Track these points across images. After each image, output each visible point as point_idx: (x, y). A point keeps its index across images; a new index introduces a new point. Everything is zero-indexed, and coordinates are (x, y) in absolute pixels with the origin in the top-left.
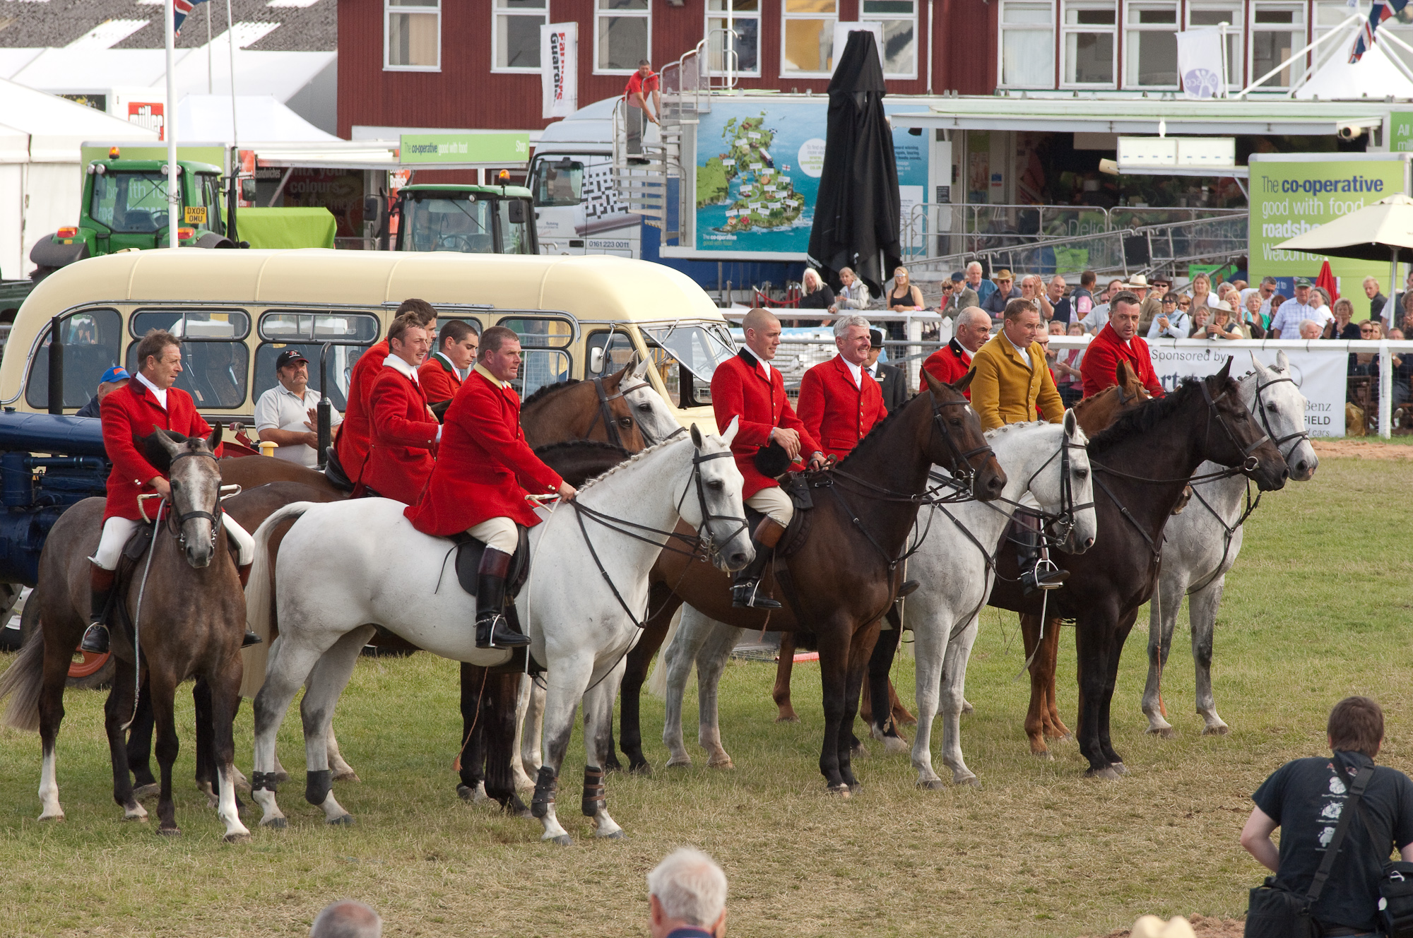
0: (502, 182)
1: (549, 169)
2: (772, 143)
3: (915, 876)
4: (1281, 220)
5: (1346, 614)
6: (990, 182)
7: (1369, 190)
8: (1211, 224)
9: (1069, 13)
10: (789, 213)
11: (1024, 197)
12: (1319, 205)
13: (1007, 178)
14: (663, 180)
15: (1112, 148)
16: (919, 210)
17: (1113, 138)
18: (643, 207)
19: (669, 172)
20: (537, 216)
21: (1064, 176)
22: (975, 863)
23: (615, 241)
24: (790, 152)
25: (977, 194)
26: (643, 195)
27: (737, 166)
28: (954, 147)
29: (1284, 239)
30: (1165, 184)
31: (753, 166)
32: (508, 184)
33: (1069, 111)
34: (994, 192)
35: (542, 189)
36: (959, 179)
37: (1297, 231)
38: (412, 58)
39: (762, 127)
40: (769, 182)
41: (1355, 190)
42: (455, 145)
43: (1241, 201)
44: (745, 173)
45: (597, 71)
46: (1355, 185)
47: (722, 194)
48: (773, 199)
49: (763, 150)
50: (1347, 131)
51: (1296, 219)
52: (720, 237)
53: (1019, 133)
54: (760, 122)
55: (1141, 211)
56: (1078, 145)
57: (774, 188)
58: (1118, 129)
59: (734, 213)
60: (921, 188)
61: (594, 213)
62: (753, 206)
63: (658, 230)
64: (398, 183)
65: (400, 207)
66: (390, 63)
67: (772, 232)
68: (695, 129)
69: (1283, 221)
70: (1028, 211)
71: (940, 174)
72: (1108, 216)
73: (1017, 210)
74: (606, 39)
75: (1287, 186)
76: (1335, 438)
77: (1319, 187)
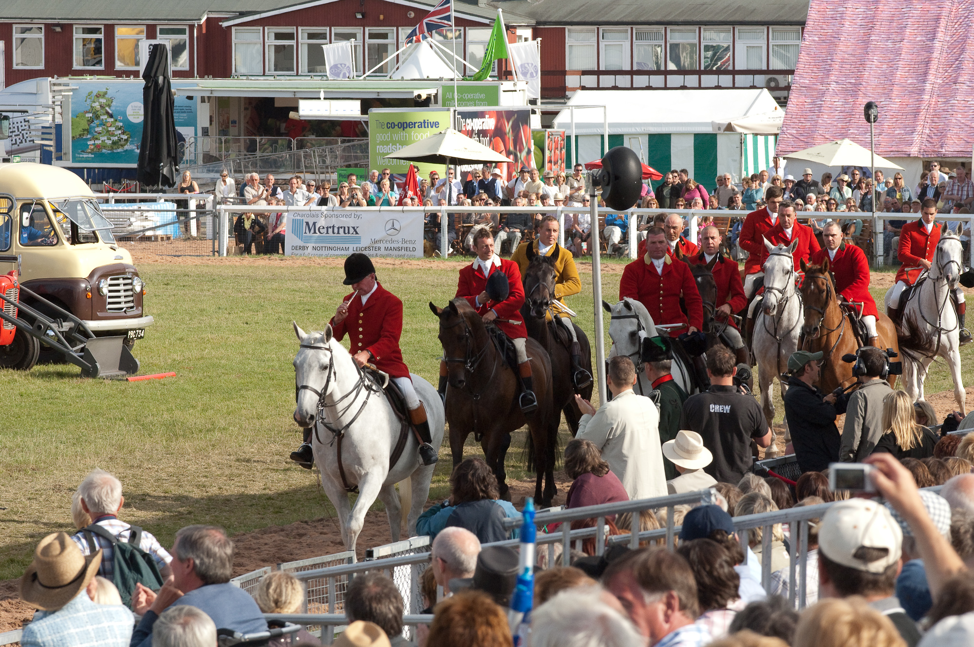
2: (112, 104)
3: (207, 492)
4: (387, 143)
6: (230, 124)
7: (432, 127)
8: (349, 146)
9: (270, 34)
10: (122, 142)
11: (249, 133)
12: (406, 135)
13: (239, 123)
14: (53, 126)
15: (296, 106)
16: (193, 139)
17: (296, 100)
18: (43, 139)
19: (56, 121)
21: (270, 121)
22: (239, 484)
23: (28, 158)
24: (122, 109)
25: (224, 131)
26: (43, 133)
27: (94, 117)
28: (211, 106)
29: (388, 154)
30: (324, 125)
31: (102, 117)
33: (272, 86)
34: (233, 130)
36: (214, 123)
37: (395, 149)
39: (107, 96)
40: (111, 126)
41: (425, 127)
43: (365, 134)
44: (98, 121)
45: (15, 67)
46: (424, 124)
47: (86, 132)
48: (113, 135)
49: (107, 108)
50: (419, 96)
51: (394, 143)
52: (85, 156)
53: (246, 98)
54: (106, 93)
55: (311, 140)
56: (277, 105)
57: (114, 129)
58: (298, 96)
59: (92, 142)
60: (193, 128)
61: (16, 143)
62: (103, 138)
63: (51, 152)
67: (113, 152)
68: (70, 97)
69: (387, 144)
70: (251, 140)
71: (203, 120)
72: (294, 142)
73: (245, 140)
74: (19, 50)
75: (389, 125)
76: (419, 259)
77: (405, 126)
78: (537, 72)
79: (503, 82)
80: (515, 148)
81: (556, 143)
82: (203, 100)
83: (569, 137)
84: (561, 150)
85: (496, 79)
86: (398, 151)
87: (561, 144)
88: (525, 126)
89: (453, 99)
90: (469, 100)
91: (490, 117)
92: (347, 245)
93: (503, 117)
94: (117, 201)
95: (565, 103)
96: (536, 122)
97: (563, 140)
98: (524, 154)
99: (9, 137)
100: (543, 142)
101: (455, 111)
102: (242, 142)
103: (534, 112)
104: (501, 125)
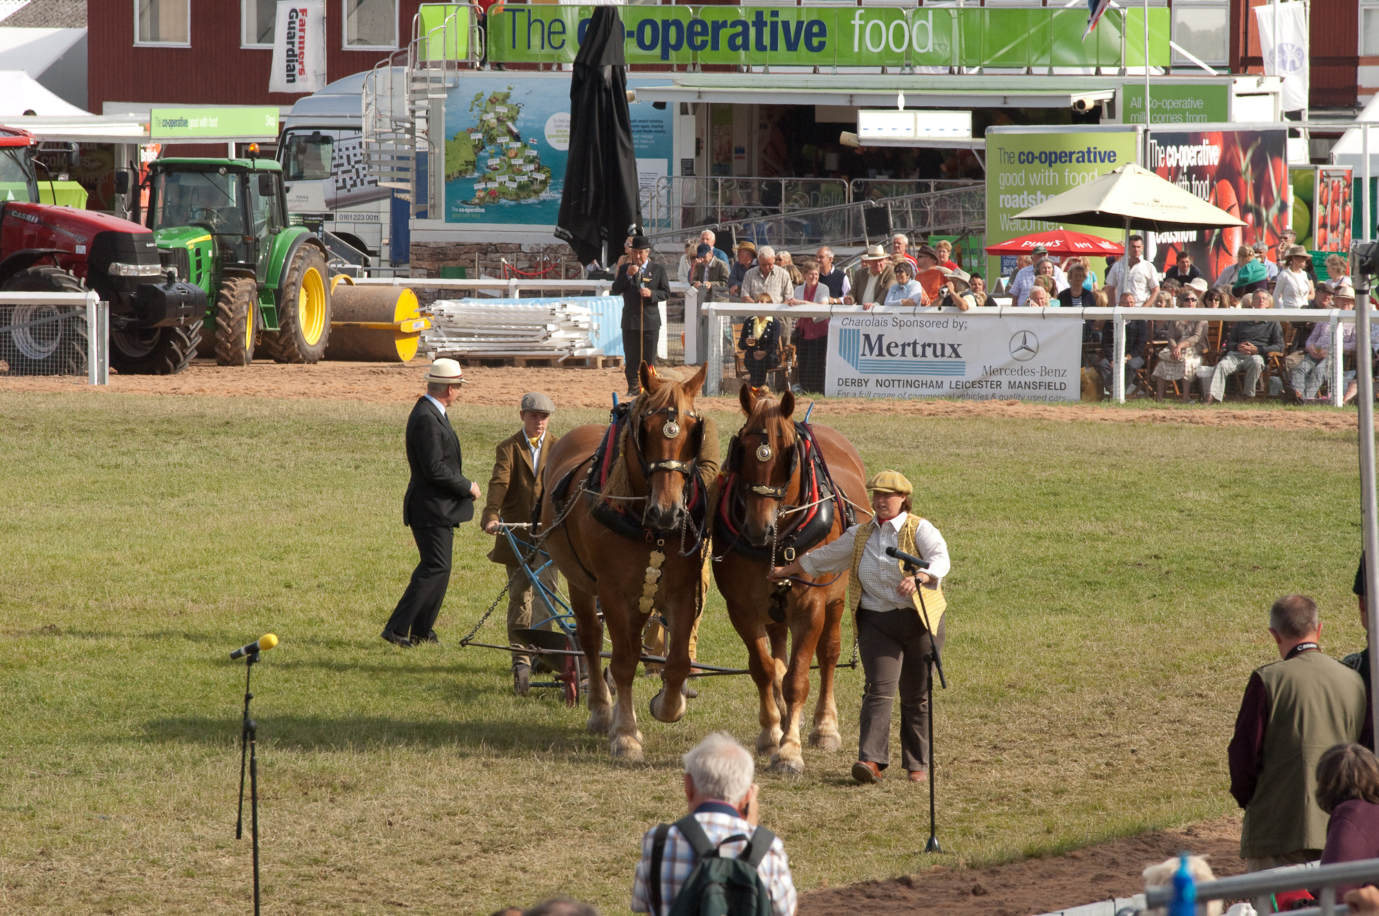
0: (252, 156)
1: (299, 143)
2: (518, 117)
4: (1018, 191)
5: (1081, 573)
6: (734, 155)
7: (1103, 161)
8: (949, 196)
10: (536, 186)
11: (767, 170)
12: (1054, 176)
13: (750, 152)
14: (412, 155)
15: (853, 121)
16: (664, 181)
17: (853, 111)
18: (393, 180)
19: (417, 145)
20: (288, 189)
21: (805, 149)
23: (365, 214)
24: (537, 126)
25: (721, 166)
26: (392, 169)
27: (485, 140)
28: (698, 122)
29: (1021, 210)
30: (904, 156)
31: (500, 140)
32: (258, 158)
33: (810, 84)
34: (738, 165)
35: (292, 163)
36: (703, 152)
37: (1033, 202)
38: (162, 35)
39: (509, 101)
40: (516, 155)
41: (1089, 161)
42: (206, 119)
43: (978, 173)
44: (492, 147)
45: (346, 47)
46: (1089, 156)
47: (470, 167)
48: (520, 172)
49: (510, 124)
50: (1081, 104)
51: (1032, 190)
52: (468, 210)
53: (761, 107)
54: (507, 96)
55: (880, 183)
56: (818, 119)
57: (521, 161)
58: (857, 102)
59: (482, 186)
60: (665, 162)
61: (344, 187)
62: (501, 179)
63: (408, 203)
64: (149, 156)
65: (152, 181)
66: (140, 40)
67: (520, 205)
68: (443, 104)
69: (1020, 192)
70: (769, 184)
71: (684, 146)
72: (850, 187)
73: (760, 182)
74: (354, 16)
75: (1023, 157)
76: (1071, 403)
77: (1055, 158)
78: (1301, 60)
79: (1238, 79)
80: (1257, 200)
81: (1336, 191)
82: (684, 109)
83: (1359, 181)
84: (1345, 203)
85: (1225, 72)
86: (1040, 205)
87: (1344, 193)
88: (1277, 160)
89: (1144, 108)
90: (1173, 111)
91: (1211, 144)
92: (940, 379)
93: (1234, 142)
94: (525, 294)
95: (1354, 117)
96: (1298, 152)
97: (1349, 186)
98: (1274, 210)
99: (332, 174)
100: (1311, 190)
101: (1146, 131)
102: (755, 185)
103: (1294, 133)
104: (1232, 157)
